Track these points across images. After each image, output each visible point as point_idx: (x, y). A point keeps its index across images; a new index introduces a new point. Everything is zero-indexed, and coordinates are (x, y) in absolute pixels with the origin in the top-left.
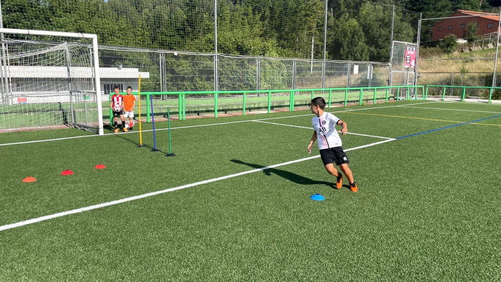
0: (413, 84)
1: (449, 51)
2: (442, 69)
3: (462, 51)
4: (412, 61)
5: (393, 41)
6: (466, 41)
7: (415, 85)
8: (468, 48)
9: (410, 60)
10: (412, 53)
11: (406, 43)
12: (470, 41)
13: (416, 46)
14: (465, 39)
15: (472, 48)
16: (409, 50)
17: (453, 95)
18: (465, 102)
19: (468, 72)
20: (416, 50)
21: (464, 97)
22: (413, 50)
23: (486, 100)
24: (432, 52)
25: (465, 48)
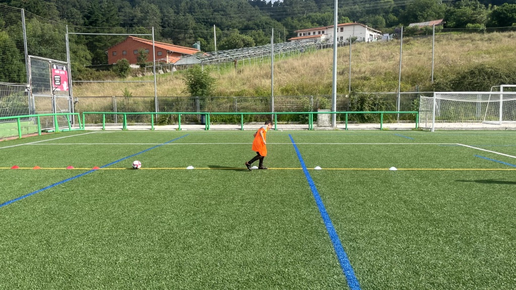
0: (70, 111)
1: (124, 76)
2: (111, 93)
3: (136, 76)
4: (63, 83)
5: (30, 56)
6: (138, 67)
7: (72, 112)
8: (141, 73)
9: (60, 81)
10: (62, 73)
11: (50, 60)
12: (142, 66)
13: (67, 65)
14: (137, 64)
15: (144, 73)
16: (57, 68)
17: (118, 122)
18: (127, 130)
19: (132, 96)
20: (67, 70)
21: (126, 123)
22: (63, 69)
23: (150, 127)
24: (106, 76)
25: (139, 73)
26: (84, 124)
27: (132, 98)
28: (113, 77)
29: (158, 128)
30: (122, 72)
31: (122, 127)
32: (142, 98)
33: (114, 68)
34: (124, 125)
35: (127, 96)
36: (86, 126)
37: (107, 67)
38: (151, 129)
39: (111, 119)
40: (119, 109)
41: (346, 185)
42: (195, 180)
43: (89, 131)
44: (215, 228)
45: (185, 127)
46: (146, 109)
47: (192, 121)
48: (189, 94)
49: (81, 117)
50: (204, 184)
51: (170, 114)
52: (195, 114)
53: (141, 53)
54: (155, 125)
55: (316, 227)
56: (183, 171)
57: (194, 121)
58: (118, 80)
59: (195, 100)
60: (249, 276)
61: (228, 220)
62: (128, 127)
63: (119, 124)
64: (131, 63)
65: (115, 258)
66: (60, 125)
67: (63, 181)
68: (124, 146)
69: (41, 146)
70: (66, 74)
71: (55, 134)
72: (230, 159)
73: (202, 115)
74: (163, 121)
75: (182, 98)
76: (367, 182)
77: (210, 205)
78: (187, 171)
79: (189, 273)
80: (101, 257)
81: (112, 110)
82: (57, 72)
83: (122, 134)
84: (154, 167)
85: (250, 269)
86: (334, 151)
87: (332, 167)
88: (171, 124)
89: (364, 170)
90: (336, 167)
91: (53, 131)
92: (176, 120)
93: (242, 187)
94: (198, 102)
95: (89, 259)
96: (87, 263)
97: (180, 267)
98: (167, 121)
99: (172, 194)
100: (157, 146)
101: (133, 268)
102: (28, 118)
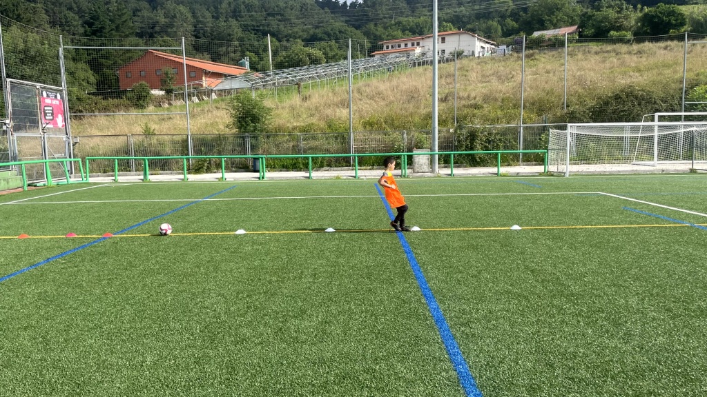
0: (67, 155)
1: (142, 106)
2: (126, 130)
3: (161, 106)
4: (57, 116)
5: (9, 80)
6: (162, 93)
7: (70, 157)
8: (167, 102)
9: (52, 114)
10: (55, 102)
11: (38, 85)
12: (169, 92)
13: (62, 91)
14: (162, 90)
15: (171, 102)
16: (48, 96)
17: (136, 171)
18: (150, 182)
19: (155, 134)
20: (62, 98)
21: (148, 172)
22: (56, 97)
23: (182, 177)
24: (117, 106)
25: (164, 102)
26: (88, 175)
27: (156, 137)
28: (127, 108)
29: (193, 177)
30: (140, 100)
31: (142, 177)
32: (169, 136)
33: (129, 95)
34: (145, 174)
35: (148, 133)
36: (90, 177)
37: (119, 94)
38: (183, 180)
39: (126, 167)
40: (137, 152)
41: (453, 251)
42: (248, 248)
43: (95, 184)
44: (277, 313)
45: (231, 177)
46: (175, 152)
47: (241, 168)
48: (235, 130)
49: (84, 164)
50: (260, 253)
51: (210, 158)
52: (245, 158)
53: (167, 74)
54: (189, 173)
55: (415, 307)
56: (230, 236)
57: (243, 168)
58: (134, 112)
59: (244, 138)
60: (327, 377)
61: (296, 302)
62: (151, 178)
63: (138, 172)
64: (153, 87)
65: (141, 358)
66: (54, 176)
67: (62, 254)
68: (147, 204)
69: (28, 206)
70: (60, 104)
71: (47, 189)
72: (295, 218)
73: (255, 159)
74: (200, 168)
75: (226, 135)
76: (481, 246)
77: (270, 282)
78: (236, 236)
79: (245, 375)
80: (122, 358)
81: (127, 153)
82: (48, 101)
83: (142, 187)
84: (190, 232)
85: (329, 367)
86: (437, 205)
87: (434, 227)
88: (211, 172)
89: (478, 231)
90: (439, 227)
91: (45, 185)
92: (218, 166)
93: (314, 257)
94: (249, 141)
95: (104, 361)
96: (102, 366)
97: (232, 368)
98: (205, 168)
99: (216, 269)
100: (193, 202)
101: (166, 372)
102: (9, 166)
